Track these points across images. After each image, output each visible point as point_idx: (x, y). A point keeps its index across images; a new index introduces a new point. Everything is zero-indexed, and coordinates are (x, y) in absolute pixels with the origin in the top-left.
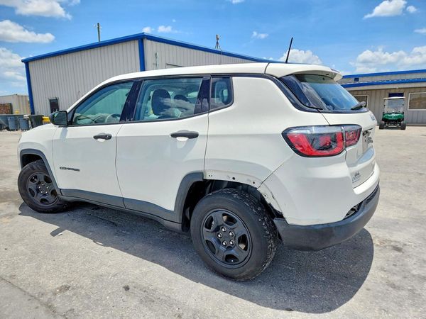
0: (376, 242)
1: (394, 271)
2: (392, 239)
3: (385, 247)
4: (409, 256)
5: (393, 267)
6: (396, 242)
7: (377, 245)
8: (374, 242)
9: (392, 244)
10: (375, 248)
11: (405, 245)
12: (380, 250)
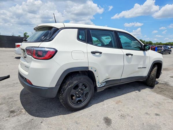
0: (24, 111)
1: (12, 102)
2: (16, 117)
3: (18, 110)
4: (6, 111)
5: (12, 103)
6: (14, 116)
7: (22, 109)
8: (24, 110)
9: (15, 114)
10: (23, 107)
11: (9, 117)
12: (20, 107)
